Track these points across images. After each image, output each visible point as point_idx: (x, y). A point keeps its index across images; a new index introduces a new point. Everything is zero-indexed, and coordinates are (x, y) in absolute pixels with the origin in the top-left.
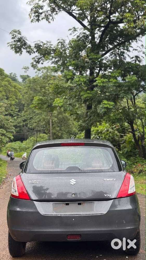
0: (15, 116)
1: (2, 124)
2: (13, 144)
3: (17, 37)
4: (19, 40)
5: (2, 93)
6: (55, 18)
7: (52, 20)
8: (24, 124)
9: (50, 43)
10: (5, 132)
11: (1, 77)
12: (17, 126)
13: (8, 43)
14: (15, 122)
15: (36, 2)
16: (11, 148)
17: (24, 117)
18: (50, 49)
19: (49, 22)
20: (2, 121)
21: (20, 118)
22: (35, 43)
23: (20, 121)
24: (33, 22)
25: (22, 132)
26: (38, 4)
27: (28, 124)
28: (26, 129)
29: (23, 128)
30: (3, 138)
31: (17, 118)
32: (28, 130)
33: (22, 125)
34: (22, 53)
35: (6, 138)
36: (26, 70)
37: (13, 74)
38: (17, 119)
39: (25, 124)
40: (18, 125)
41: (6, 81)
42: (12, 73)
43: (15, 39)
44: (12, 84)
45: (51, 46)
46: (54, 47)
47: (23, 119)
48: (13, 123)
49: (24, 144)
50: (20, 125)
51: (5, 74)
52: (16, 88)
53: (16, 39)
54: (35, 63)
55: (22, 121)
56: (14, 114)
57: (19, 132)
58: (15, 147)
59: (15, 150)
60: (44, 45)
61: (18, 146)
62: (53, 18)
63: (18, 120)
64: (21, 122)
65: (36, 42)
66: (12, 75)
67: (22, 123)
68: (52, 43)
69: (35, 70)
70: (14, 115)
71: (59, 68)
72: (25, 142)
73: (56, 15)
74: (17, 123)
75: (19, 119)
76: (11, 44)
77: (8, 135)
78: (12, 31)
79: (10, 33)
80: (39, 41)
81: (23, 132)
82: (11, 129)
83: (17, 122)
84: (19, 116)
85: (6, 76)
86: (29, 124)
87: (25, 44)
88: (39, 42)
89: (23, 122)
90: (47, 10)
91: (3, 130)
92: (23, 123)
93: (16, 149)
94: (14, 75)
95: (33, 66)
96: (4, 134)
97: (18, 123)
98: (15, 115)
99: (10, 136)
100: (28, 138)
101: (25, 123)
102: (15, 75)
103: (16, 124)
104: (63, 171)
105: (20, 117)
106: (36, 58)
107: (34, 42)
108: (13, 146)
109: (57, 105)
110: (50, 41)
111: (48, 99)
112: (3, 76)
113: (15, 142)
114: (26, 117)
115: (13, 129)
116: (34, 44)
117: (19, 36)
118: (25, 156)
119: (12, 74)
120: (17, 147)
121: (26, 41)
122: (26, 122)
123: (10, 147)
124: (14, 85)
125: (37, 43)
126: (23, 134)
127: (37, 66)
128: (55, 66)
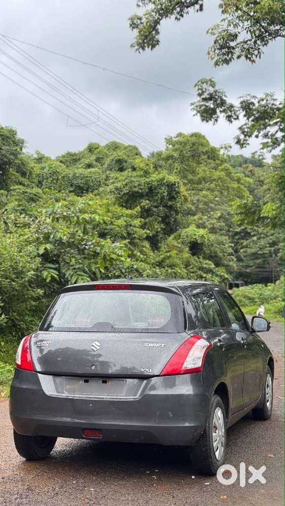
0: (254, 235)
1: (211, 251)
2: (249, 288)
3: (208, 92)
4: (211, 98)
5: (215, 193)
6: (263, 53)
7: (258, 56)
8: (271, 250)
9: (271, 96)
10: (213, 266)
11: (215, 164)
12: (258, 254)
13: (192, 104)
14: (253, 247)
15: (222, 28)
16: (244, 297)
17: (272, 237)
18: (272, 109)
19: (253, 61)
20: (212, 245)
21: (264, 238)
22: (242, 99)
23: (263, 244)
24: (219, 65)
25: (267, 266)
26: (227, 30)
27: (279, 249)
28: (275, 261)
29: (270, 258)
30: (207, 277)
31: (259, 239)
32: (279, 262)
33: (267, 252)
34: (218, 119)
35: (214, 277)
36: (227, 151)
37: (258, 153)
38: (259, 241)
39: (275, 250)
40: (259, 252)
41: (222, 170)
42: (256, 152)
43: (203, 96)
44: (233, 174)
45: (275, 102)
46: (280, 104)
47: (271, 241)
48: (251, 249)
49: (269, 290)
50: (264, 253)
51: (220, 158)
52: (242, 181)
53: (206, 95)
54: (242, 137)
55: (268, 245)
56: (252, 230)
57: (262, 266)
58: (250, 295)
59: (251, 301)
60: (261, 102)
61: (258, 294)
62: (259, 52)
63: (259, 244)
64: (266, 247)
65: (242, 97)
66: (256, 156)
67: (267, 249)
68: (275, 97)
69: (243, 149)
70: (252, 234)
71: (275, 146)
72: (271, 286)
73: (265, 46)
74: (258, 249)
75: (262, 241)
76: (198, 104)
77: (218, 271)
78: (199, 82)
79: (196, 85)
80: (249, 95)
81: (269, 266)
82: (230, 261)
83: (258, 247)
84: (262, 235)
85: (222, 161)
86: (281, 251)
87: (223, 103)
88: (249, 98)
89: (270, 247)
90: (246, 40)
91: (210, 262)
92: (269, 249)
93: (253, 298)
94: (259, 156)
95: (238, 142)
96: (211, 270)
97: (261, 248)
98: (255, 233)
99: (222, 274)
100: (279, 276)
101: (273, 249)
102: (262, 156)
103: (256, 251)
104: (87, 328)
105: (265, 236)
106: (245, 126)
107: (240, 97)
108: (247, 294)
109: (266, 215)
110: (272, 92)
111: (259, 203)
112: (217, 162)
113: (252, 286)
114: (277, 238)
115: (233, 260)
116: (239, 102)
117: (211, 90)
118: (261, 312)
119: (256, 154)
120: (254, 295)
121: (224, 98)
122: (276, 247)
123: (242, 295)
124: (237, 176)
125: (245, 99)
126: (268, 270)
127: (248, 142)
128: (268, 142)
